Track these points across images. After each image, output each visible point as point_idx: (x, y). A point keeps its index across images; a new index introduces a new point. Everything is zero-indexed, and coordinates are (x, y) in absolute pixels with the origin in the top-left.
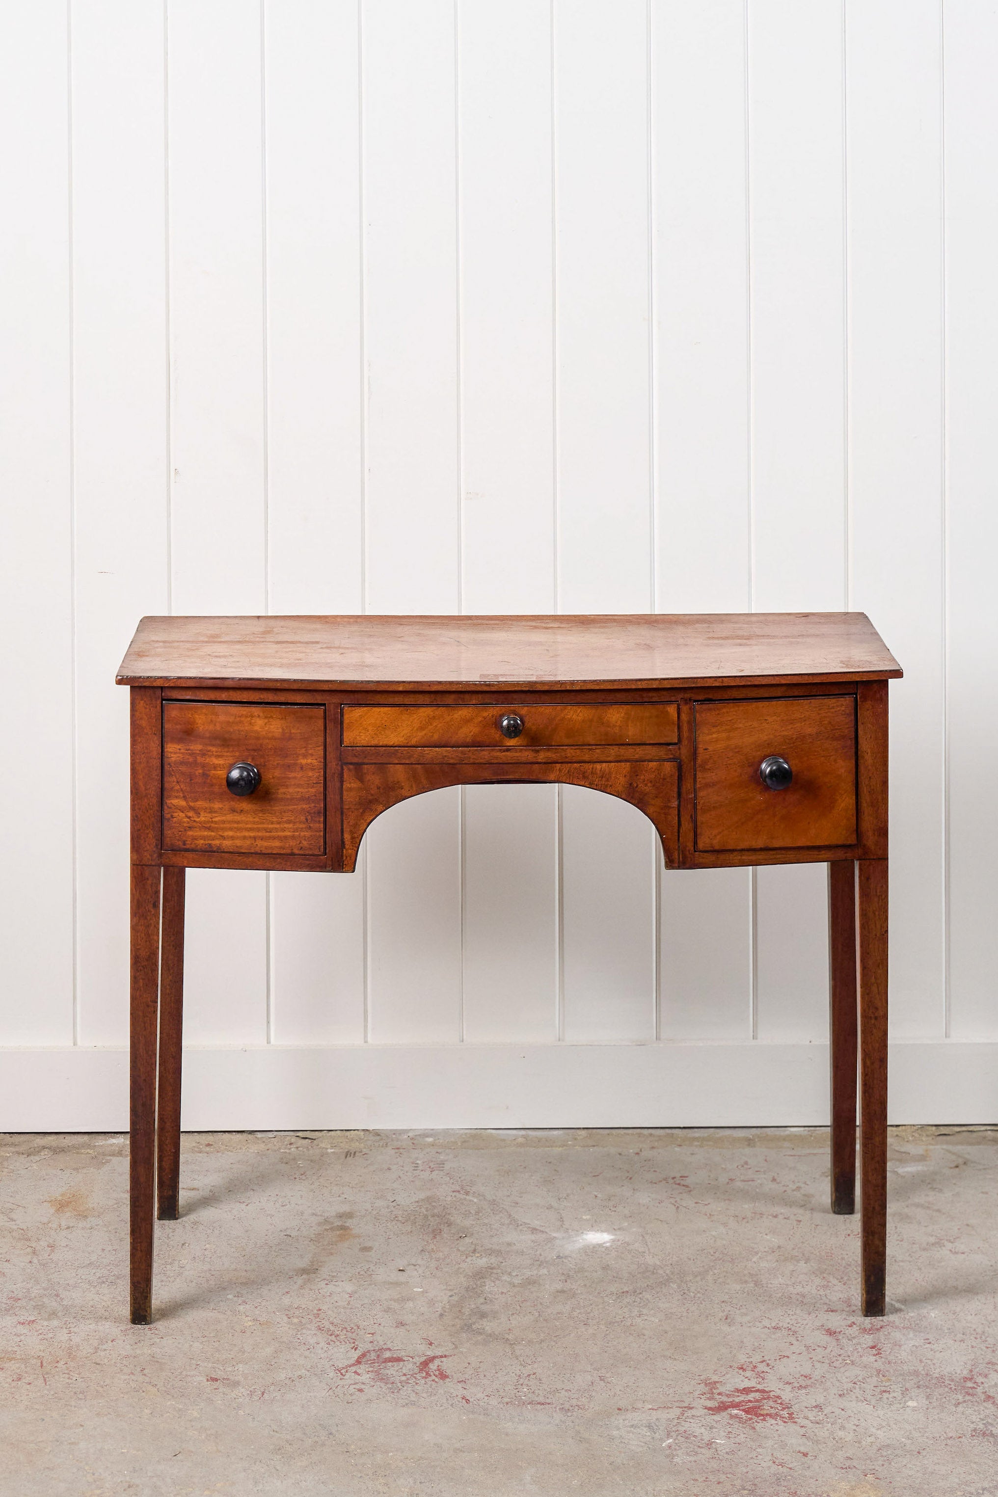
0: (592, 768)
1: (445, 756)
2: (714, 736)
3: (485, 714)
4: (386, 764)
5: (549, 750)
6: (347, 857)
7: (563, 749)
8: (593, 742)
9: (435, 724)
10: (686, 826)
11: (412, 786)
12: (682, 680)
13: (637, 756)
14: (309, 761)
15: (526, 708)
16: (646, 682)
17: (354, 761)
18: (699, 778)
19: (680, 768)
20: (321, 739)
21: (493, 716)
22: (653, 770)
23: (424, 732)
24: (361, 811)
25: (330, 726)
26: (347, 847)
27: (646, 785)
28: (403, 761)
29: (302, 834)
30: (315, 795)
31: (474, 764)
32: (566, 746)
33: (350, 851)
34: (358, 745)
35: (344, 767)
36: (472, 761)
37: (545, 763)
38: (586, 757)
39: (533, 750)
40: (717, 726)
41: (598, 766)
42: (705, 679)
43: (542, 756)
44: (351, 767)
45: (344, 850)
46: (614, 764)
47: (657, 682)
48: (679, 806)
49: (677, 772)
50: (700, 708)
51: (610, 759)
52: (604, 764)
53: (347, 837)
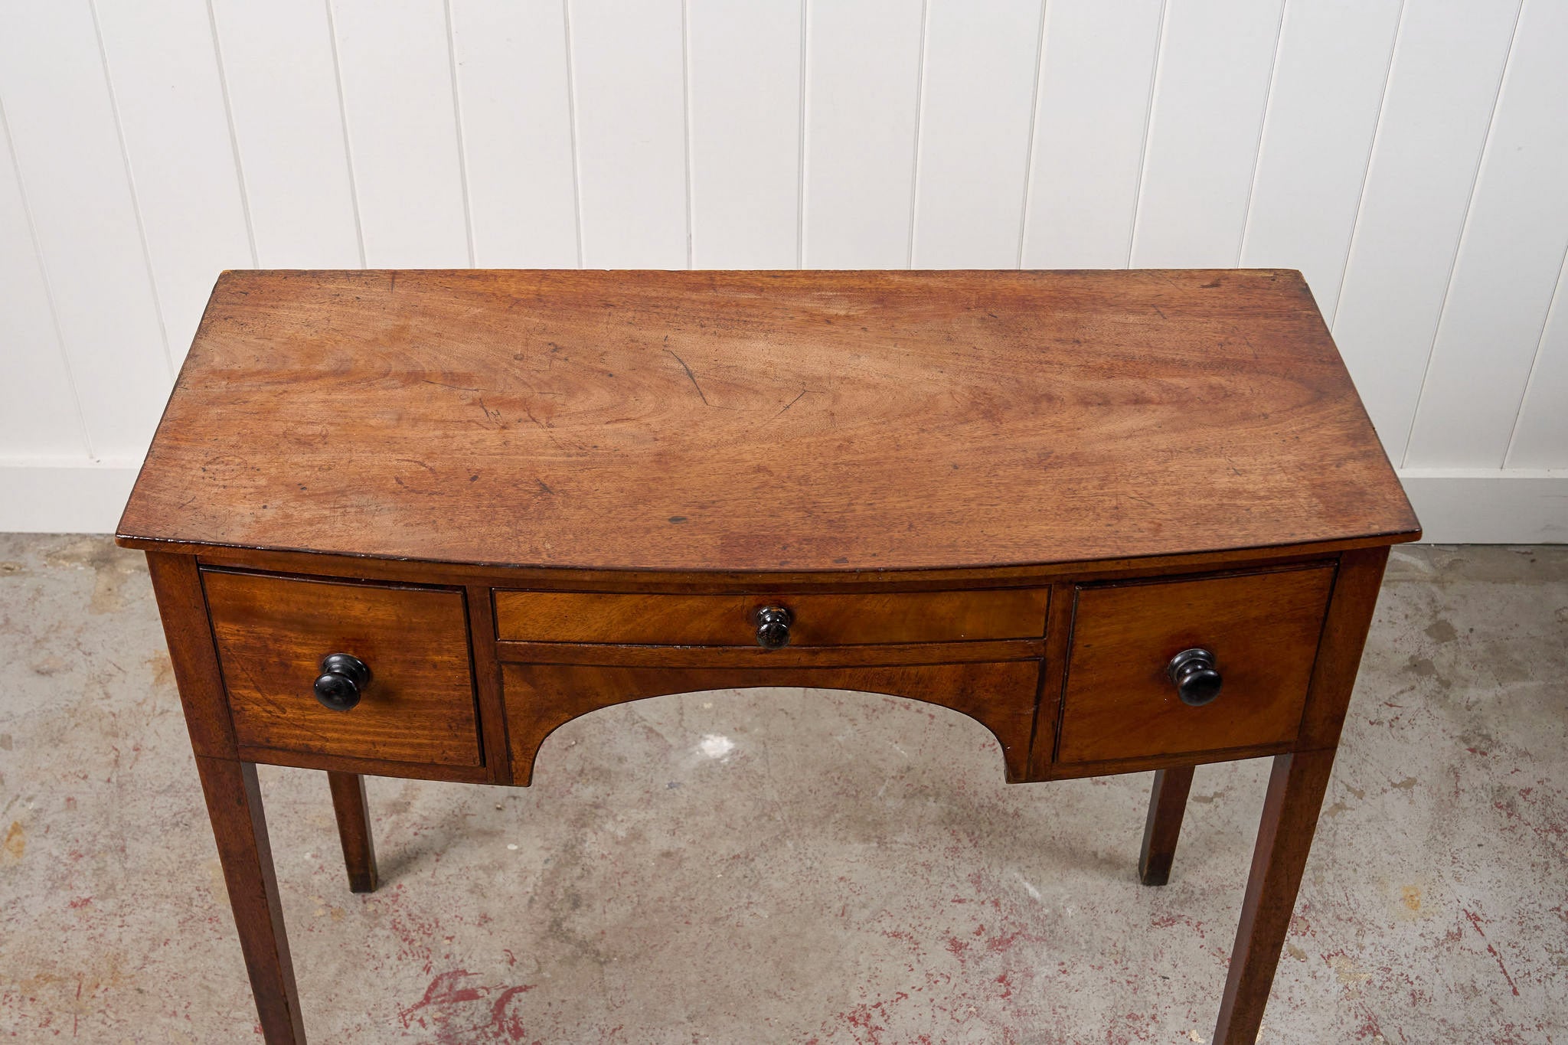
0: (903, 674)
1: (666, 658)
2: (1103, 629)
3: (731, 605)
4: (572, 665)
5: (833, 651)
6: (517, 770)
7: (858, 649)
8: (904, 639)
9: (647, 617)
10: (1044, 732)
11: (613, 693)
12: (1062, 565)
13: (976, 657)
14: (446, 658)
15: (798, 598)
16: (1001, 569)
17: (517, 660)
18: (1071, 680)
19: (1043, 669)
20: (462, 632)
21: (743, 607)
22: (999, 672)
23: (630, 626)
24: (535, 719)
25: (475, 615)
26: (515, 759)
27: (987, 689)
28: (597, 663)
29: (446, 743)
30: (460, 700)
31: (714, 668)
32: (865, 645)
33: (521, 764)
34: (524, 639)
35: (503, 667)
36: (708, 665)
37: (828, 667)
38: (895, 660)
39: (808, 652)
40: (1109, 616)
41: (913, 670)
42: (1101, 562)
43: (822, 659)
44: (514, 667)
45: (513, 763)
46: (938, 666)
48: (1036, 713)
49: (1038, 674)
50: (1082, 594)
51: (932, 661)
52: (923, 667)
53: (516, 748)
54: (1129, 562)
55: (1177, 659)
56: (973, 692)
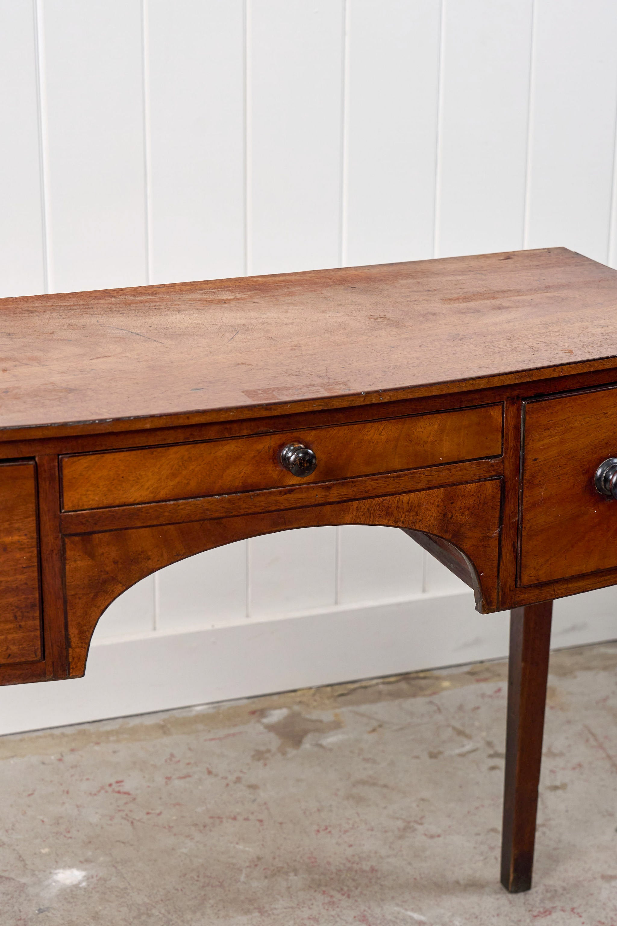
0: (398, 502)
1: (207, 510)
2: (546, 441)
3: (260, 447)
4: (127, 529)
5: (343, 484)
6: (73, 658)
7: (361, 481)
8: (398, 467)
9: (191, 467)
10: (507, 556)
11: (162, 555)
12: (515, 375)
13: (452, 479)
14: (16, 538)
15: (313, 433)
16: (471, 382)
17: (79, 531)
18: (526, 497)
19: (503, 489)
20: (32, 507)
21: (270, 448)
22: (471, 494)
23: (177, 480)
24: (92, 595)
25: (44, 485)
26: (73, 645)
27: (463, 514)
28: (149, 523)
29: (10, 637)
30: (26, 584)
31: (247, 514)
32: (366, 476)
33: (78, 650)
34: (86, 507)
35: (66, 540)
36: (242, 512)
37: (339, 502)
38: (391, 489)
39: (323, 487)
40: (549, 429)
41: (405, 498)
42: (542, 370)
43: (335, 494)
44: (76, 539)
45: (70, 651)
46: (424, 492)
47: (486, 380)
48: (500, 534)
49: (500, 492)
50: (528, 407)
51: (419, 487)
52: (413, 494)
53: (73, 632)
54: (562, 369)
55: (599, 472)
56: (452, 516)
